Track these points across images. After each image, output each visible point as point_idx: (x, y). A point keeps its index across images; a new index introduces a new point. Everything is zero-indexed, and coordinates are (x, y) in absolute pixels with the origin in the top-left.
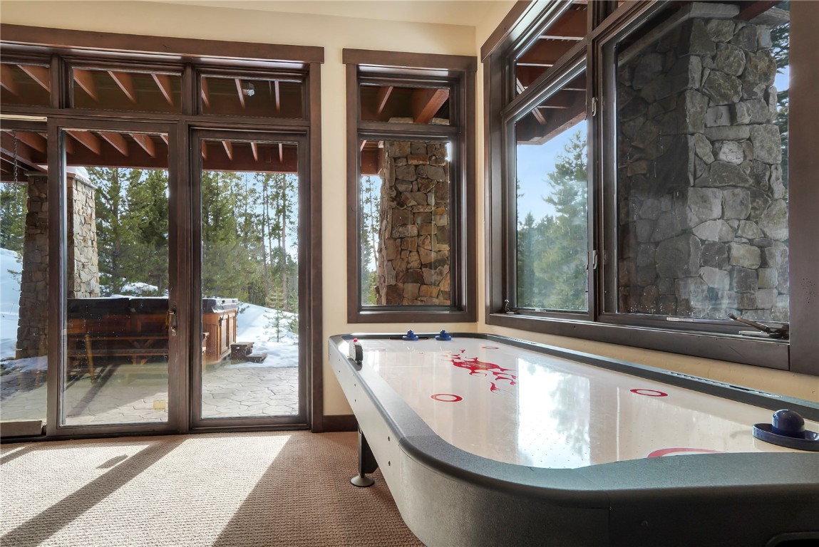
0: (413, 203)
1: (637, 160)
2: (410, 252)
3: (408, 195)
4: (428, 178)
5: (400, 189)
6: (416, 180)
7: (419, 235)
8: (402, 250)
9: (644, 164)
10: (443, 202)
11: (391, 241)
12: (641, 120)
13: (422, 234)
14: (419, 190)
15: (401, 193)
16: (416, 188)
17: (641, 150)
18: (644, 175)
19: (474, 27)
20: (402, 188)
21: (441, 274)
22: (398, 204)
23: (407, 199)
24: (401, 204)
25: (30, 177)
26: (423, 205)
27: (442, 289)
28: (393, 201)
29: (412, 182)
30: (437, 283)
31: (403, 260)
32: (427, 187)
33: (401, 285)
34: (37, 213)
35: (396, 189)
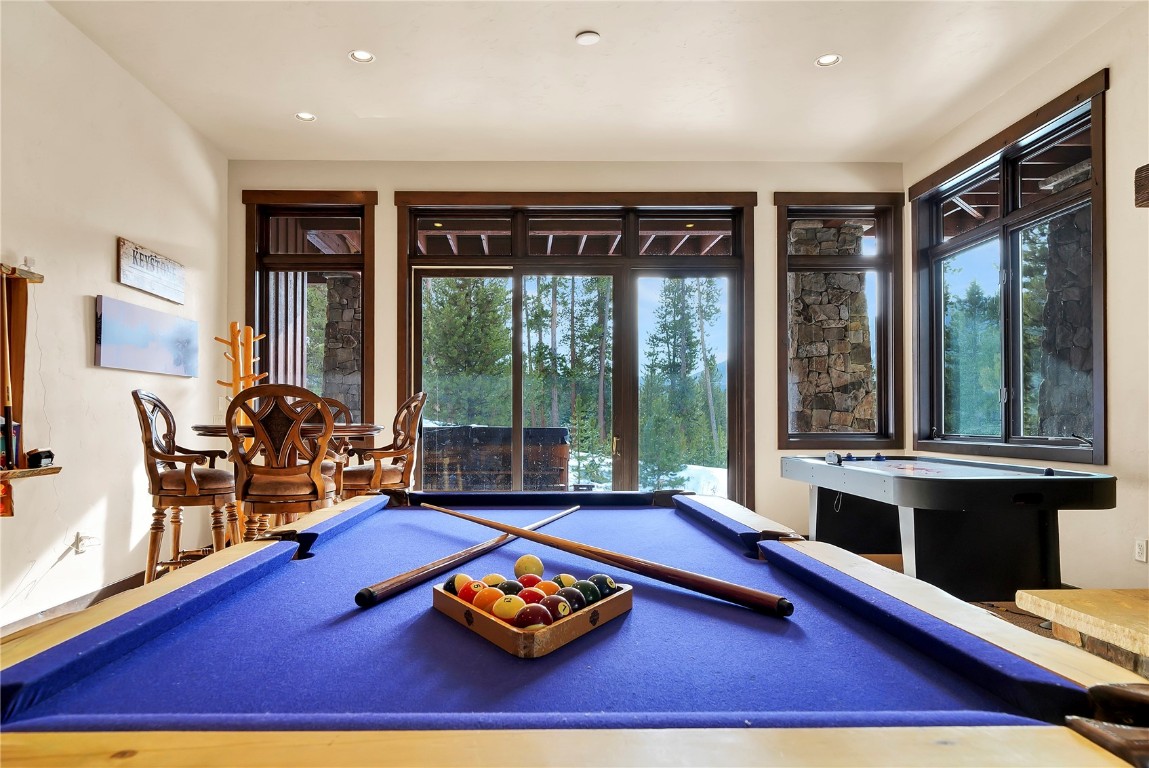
0: (823, 317)
1: (1070, 287)
2: (819, 373)
3: (816, 308)
4: (840, 288)
5: (807, 301)
6: (826, 291)
7: (829, 354)
8: (810, 371)
9: (1077, 291)
10: (858, 316)
11: (797, 362)
12: (1075, 246)
13: (833, 352)
14: (829, 303)
15: (808, 306)
16: (825, 300)
17: (1075, 277)
18: (1078, 302)
19: (901, 164)
20: (809, 300)
21: (856, 398)
22: (805, 319)
23: (816, 312)
24: (808, 319)
25: (330, 279)
26: (834, 320)
27: (857, 416)
28: (799, 316)
29: (821, 293)
30: (851, 409)
31: (811, 382)
32: (838, 298)
33: (808, 412)
34: (337, 322)
35: (803, 302)
